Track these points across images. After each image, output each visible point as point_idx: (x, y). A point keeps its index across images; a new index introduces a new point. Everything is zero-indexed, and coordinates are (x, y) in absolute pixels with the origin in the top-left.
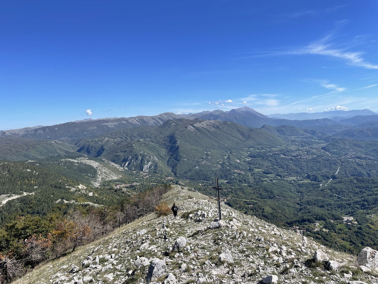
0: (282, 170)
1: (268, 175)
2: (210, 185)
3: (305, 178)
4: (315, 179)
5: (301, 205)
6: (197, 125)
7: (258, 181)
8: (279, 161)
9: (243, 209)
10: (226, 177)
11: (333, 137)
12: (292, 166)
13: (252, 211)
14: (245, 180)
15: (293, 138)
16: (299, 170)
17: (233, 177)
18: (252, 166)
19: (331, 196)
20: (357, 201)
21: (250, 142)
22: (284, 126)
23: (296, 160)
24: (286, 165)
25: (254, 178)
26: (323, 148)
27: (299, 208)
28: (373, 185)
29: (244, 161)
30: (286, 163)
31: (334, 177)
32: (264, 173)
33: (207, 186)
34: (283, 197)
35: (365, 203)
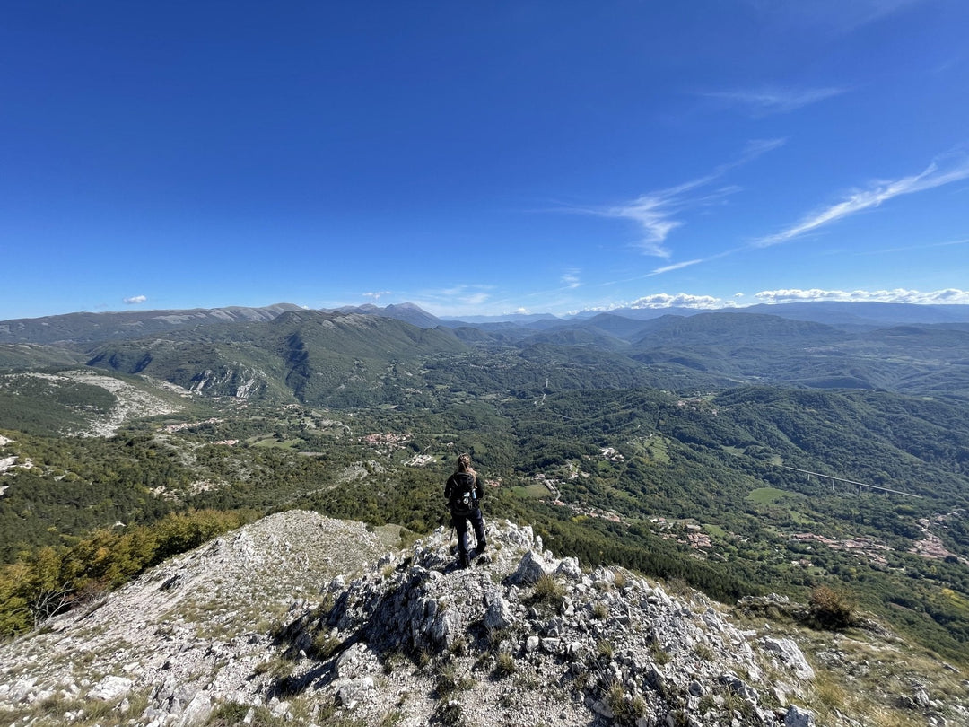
0: (475, 385)
1: (456, 393)
2: (368, 414)
3: (508, 395)
4: (523, 395)
5: (519, 435)
6: (339, 320)
7: (445, 405)
8: (469, 372)
9: (438, 451)
10: (392, 400)
11: (527, 342)
12: (487, 379)
13: (454, 454)
14: (424, 404)
15: (477, 343)
16: (497, 384)
17: (405, 399)
18: (431, 381)
19: (554, 418)
20: (596, 423)
21: (424, 348)
22: (464, 328)
23: (491, 370)
24: (479, 378)
25: (438, 400)
26: (520, 355)
27: (518, 439)
28: (605, 399)
29: (419, 375)
30: (479, 374)
31: (548, 392)
32: (451, 390)
35: (608, 424)
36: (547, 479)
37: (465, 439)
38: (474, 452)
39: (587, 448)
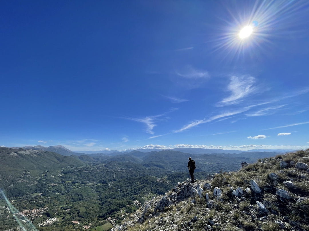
0: (84, 179)
1: (75, 184)
2: (24, 199)
3: (99, 182)
4: (105, 182)
5: (101, 200)
7: (68, 190)
8: (83, 174)
9: (61, 215)
10: (41, 190)
11: (108, 161)
12: (90, 176)
13: (69, 215)
14: (58, 191)
15: (88, 162)
16: (94, 178)
17: (48, 189)
18: (64, 179)
19: (116, 191)
20: (132, 191)
21: (63, 164)
22: (83, 156)
23: (93, 173)
24: (87, 176)
25: (66, 188)
26: (105, 166)
27: (101, 202)
28: (135, 181)
29: (58, 177)
30: (87, 175)
31: (114, 180)
32: (73, 183)
33: (21, 201)
34: (89, 197)
35: (136, 191)
36: (112, 219)
37: (76, 206)
38: (79, 212)
39: (128, 202)
